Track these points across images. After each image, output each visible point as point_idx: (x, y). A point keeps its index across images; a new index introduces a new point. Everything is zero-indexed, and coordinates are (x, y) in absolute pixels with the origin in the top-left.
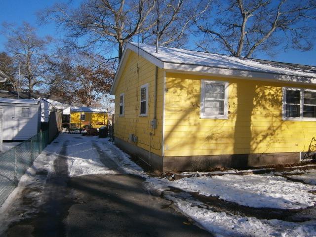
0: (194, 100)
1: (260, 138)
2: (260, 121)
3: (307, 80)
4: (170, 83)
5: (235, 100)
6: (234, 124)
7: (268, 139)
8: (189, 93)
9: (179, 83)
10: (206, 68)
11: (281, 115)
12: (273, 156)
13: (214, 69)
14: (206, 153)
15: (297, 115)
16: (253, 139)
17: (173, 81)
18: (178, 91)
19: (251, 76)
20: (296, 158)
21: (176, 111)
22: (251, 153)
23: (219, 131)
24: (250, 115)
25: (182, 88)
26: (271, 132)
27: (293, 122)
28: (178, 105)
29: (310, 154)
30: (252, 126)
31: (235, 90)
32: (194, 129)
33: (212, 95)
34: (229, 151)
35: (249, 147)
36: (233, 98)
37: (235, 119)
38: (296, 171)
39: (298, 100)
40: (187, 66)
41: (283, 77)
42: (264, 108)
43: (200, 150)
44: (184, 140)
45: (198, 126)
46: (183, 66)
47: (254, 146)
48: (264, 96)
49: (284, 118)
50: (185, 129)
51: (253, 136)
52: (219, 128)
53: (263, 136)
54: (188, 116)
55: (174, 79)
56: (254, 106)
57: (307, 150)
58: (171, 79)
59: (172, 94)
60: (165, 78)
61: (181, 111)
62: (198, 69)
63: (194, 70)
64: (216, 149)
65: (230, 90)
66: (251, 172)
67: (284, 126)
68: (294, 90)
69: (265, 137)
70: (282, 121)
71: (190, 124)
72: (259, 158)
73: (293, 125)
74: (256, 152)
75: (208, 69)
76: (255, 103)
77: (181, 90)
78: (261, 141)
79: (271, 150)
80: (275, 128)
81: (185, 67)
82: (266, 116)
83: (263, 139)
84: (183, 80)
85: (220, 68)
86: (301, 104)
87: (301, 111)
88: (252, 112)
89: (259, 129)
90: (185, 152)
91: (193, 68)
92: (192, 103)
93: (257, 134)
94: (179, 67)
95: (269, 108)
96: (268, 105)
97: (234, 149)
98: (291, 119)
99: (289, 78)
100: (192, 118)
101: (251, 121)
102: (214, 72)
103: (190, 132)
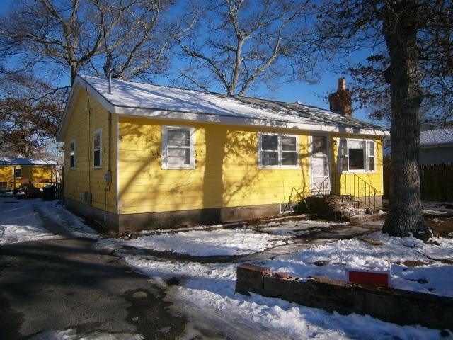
0: (154, 148)
1: (234, 189)
2: (233, 169)
3: (282, 124)
4: (125, 130)
5: (204, 148)
6: (202, 175)
7: (243, 189)
8: (148, 140)
9: (136, 129)
10: (166, 113)
11: (257, 163)
12: (251, 209)
13: (175, 113)
14: (170, 209)
15: (275, 163)
16: (225, 190)
17: (129, 127)
18: (135, 138)
19: (219, 121)
20: (276, 210)
21: (133, 161)
22: (223, 206)
23: (185, 183)
24: (221, 164)
25: (139, 134)
26: (246, 182)
27: (271, 171)
28: (135, 154)
29: (292, 206)
30: (223, 176)
31: (203, 136)
32: (155, 182)
33: (176, 142)
34: (198, 205)
35: (221, 199)
36: (201, 145)
37: (203, 169)
38: (271, 224)
39: (275, 147)
40: (143, 111)
41: (256, 121)
42: (238, 155)
43: (164, 205)
44: (144, 194)
45: (160, 178)
46: (139, 110)
47: (227, 199)
48: (237, 142)
49: (260, 167)
50: (144, 182)
51: (225, 187)
52: (185, 179)
53: (237, 186)
54: (148, 167)
55: (129, 124)
56: (226, 154)
57: (287, 201)
58: (126, 124)
59: (128, 141)
60: (119, 124)
61: (139, 161)
62: (157, 113)
63: (151, 115)
64: (182, 204)
65: (197, 136)
66: (220, 228)
67: (261, 175)
68: (271, 135)
69: (240, 188)
70: (259, 170)
71: (150, 175)
72: (232, 212)
73: (271, 174)
74: (230, 205)
75: (168, 114)
76: (226, 150)
77: (138, 137)
78: (234, 192)
79: (246, 203)
80: (250, 178)
81: (140, 112)
82: (240, 164)
83: (238, 190)
84: (140, 126)
85: (181, 112)
86: (279, 150)
87: (280, 158)
88: (224, 160)
89: (232, 179)
90: (145, 209)
91: (150, 113)
92: (152, 152)
93: (230, 185)
94: (133, 111)
95: (243, 156)
96: (242, 152)
97: (204, 203)
98: (269, 167)
99: (262, 123)
100: (153, 169)
101: (222, 170)
102: (175, 117)
103: (151, 185)
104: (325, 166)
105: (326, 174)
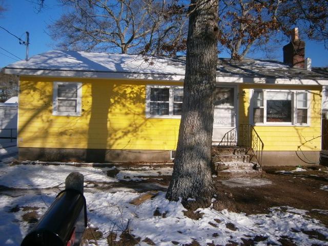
0: (46, 100)
1: (120, 134)
2: (118, 118)
4: (24, 86)
5: (90, 99)
6: (88, 121)
7: (130, 135)
8: (41, 94)
9: (32, 85)
10: (47, 72)
11: (144, 113)
13: (56, 71)
14: (58, 146)
15: (167, 113)
16: (111, 135)
17: (26, 84)
18: (32, 92)
19: (96, 76)
20: (167, 156)
21: (29, 110)
22: (108, 148)
23: (72, 128)
24: (107, 112)
25: (35, 90)
26: (134, 129)
27: (161, 120)
28: (32, 104)
30: (108, 123)
31: (90, 90)
32: (46, 125)
34: (83, 145)
35: (106, 143)
36: (87, 97)
37: (89, 117)
39: (167, 98)
40: (29, 71)
42: (124, 106)
43: (51, 144)
44: (37, 134)
45: (50, 122)
47: (112, 142)
49: (148, 116)
50: (37, 125)
51: (110, 132)
52: (72, 125)
53: (123, 132)
54: (41, 114)
55: (27, 82)
56: (112, 104)
58: (24, 82)
59: (26, 94)
60: (19, 81)
61: (34, 109)
62: (39, 72)
63: (35, 74)
64: (68, 144)
65: (83, 90)
67: (149, 124)
68: (162, 87)
69: (126, 133)
70: (146, 120)
71: (43, 120)
72: (118, 154)
73: (160, 123)
74: (114, 147)
75: (49, 73)
76: (112, 101)
77: (34, 91)
78: (120, 138)
80: (138, 126)
81: (26, 72)
82: (127, 114)
83: (123, 136)
85: (62, 70)
86: (171, 102)
87: (171, 109)
88: (109, 110)
89: (116, 126)
90: (37, 145)
91: (34, 72)
92: (45, 102)
93: (115, 131)
94: (21, 72)
95: (130, 106)
96: (129, 102)
97: (88, 144)
98: (157, 116)
99: (143, 77)
100: (45, 115)
101: (107, 117)
102: (56, 75)
103: (43, 127)
104: (232, 117)
105: (232, 125)
